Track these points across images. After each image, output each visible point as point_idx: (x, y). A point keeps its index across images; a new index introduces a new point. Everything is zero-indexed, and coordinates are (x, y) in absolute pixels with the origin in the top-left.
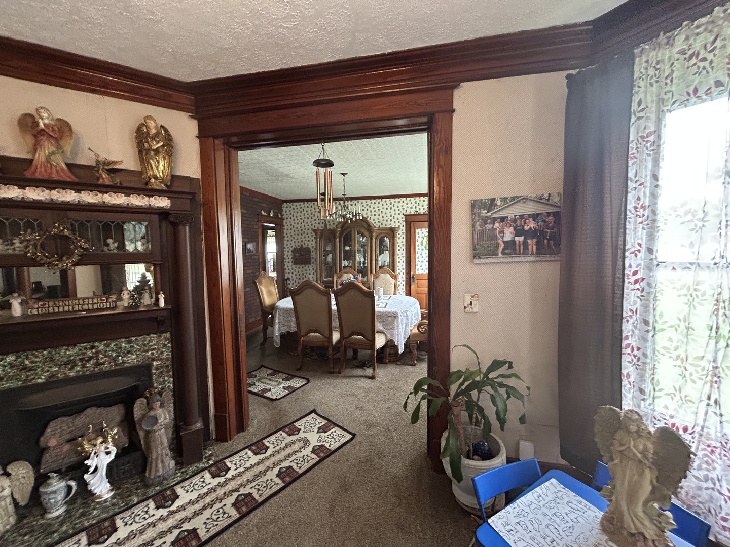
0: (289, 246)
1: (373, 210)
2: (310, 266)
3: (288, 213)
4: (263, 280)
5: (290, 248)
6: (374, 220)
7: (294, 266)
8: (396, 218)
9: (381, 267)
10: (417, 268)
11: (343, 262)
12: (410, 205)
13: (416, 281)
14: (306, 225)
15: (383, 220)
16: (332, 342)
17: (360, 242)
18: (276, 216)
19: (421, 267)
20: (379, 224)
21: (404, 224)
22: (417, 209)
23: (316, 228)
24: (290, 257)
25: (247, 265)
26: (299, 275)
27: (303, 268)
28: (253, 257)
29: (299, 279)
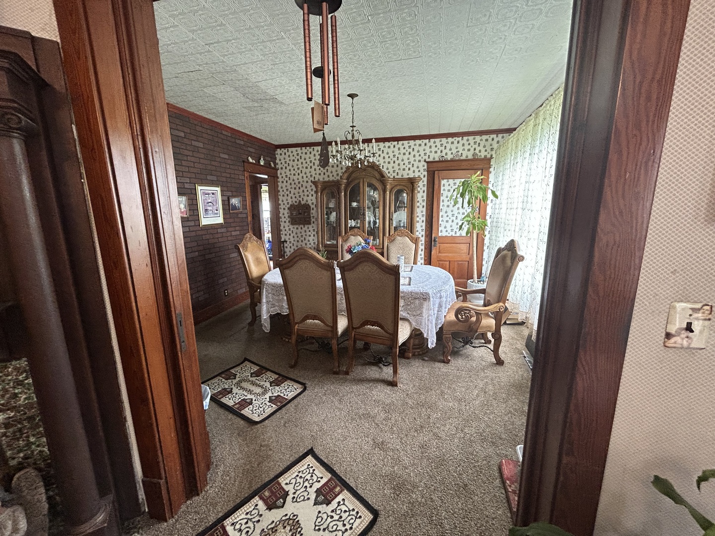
0: (285, 202)
1: (387, 156)
2: (310, 226)
3: (283, 161)
4: (249, 245)
5: (286, 204)
6: (388, 169)
7: (291, 227)
8: (415, 166)
9: (396, 228)
10: (440, 229)
11: (349, 221)
12: (434, 149)
13: (438, 245)
14: (305, 176)
15: (399, 169)
16: (337, 332)
17: (370, 196)
18: (267, 165)
19: (445, 227)
20: (393, 174)
21: (426, 173)
22: (443, 154)
23: (316, 180)
24: (287, 215)
25: (233, 225)
26: (298, 237)
27: (301, 228)
28: (240, 216)
29: (298, 241)
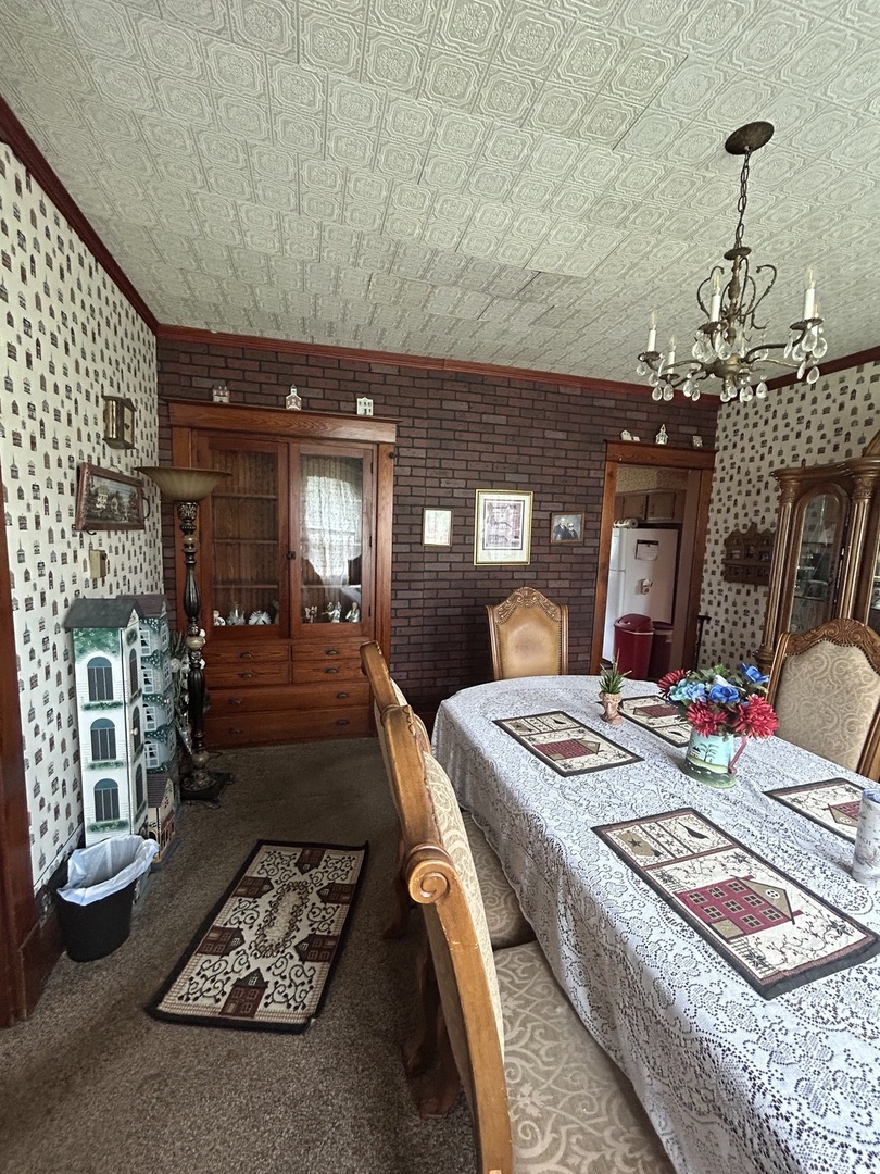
5: (722, 531)
7: (725, 586)
14: (777, 460)
18: (680, 443)
24: (719, 558)
25: (552, 567)
26: (736, 612)
27: (748, 593)
28: (575, 551)
29: (735, 624)
